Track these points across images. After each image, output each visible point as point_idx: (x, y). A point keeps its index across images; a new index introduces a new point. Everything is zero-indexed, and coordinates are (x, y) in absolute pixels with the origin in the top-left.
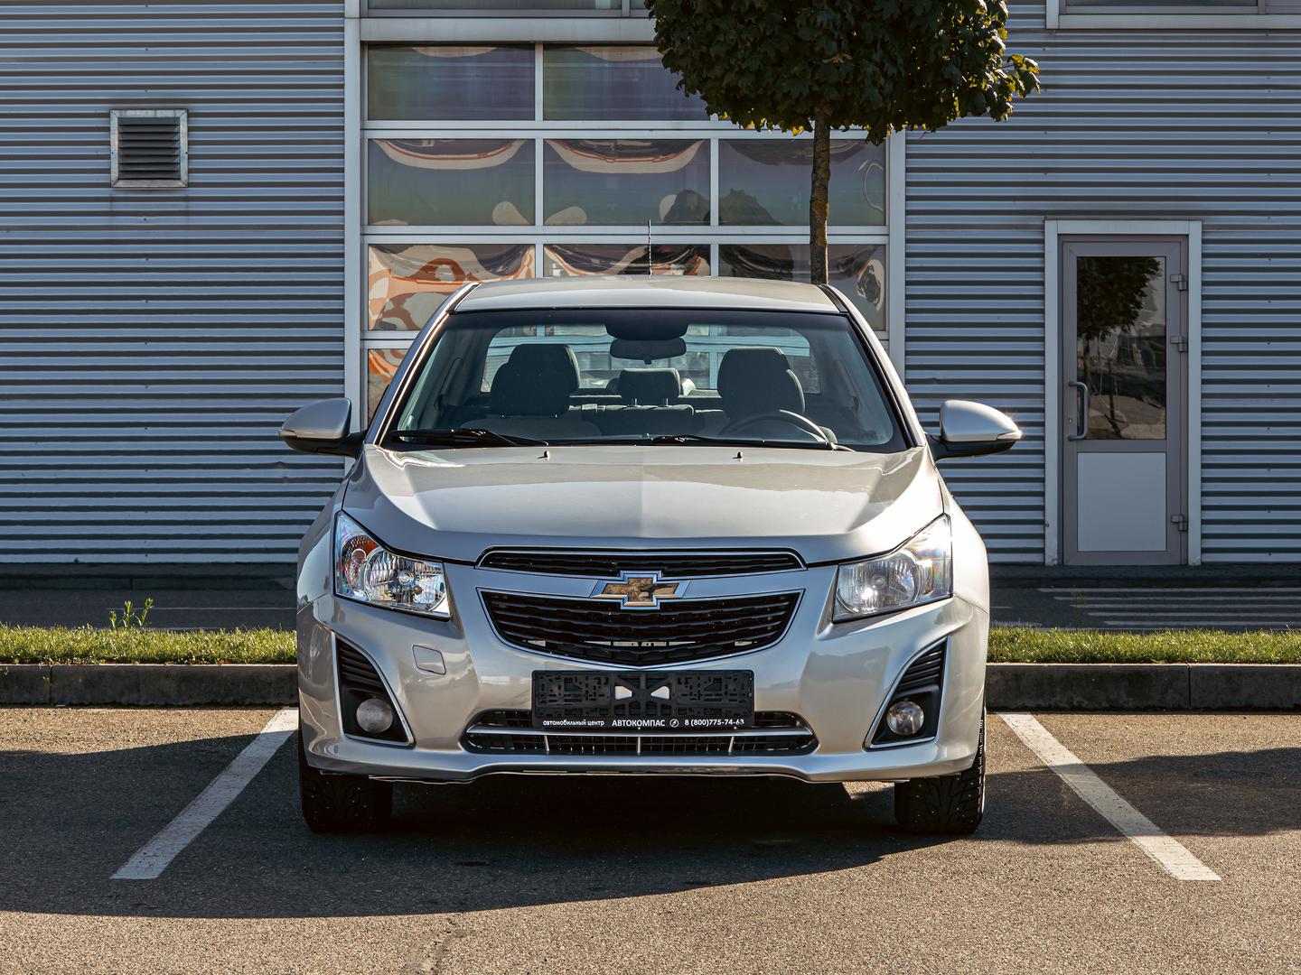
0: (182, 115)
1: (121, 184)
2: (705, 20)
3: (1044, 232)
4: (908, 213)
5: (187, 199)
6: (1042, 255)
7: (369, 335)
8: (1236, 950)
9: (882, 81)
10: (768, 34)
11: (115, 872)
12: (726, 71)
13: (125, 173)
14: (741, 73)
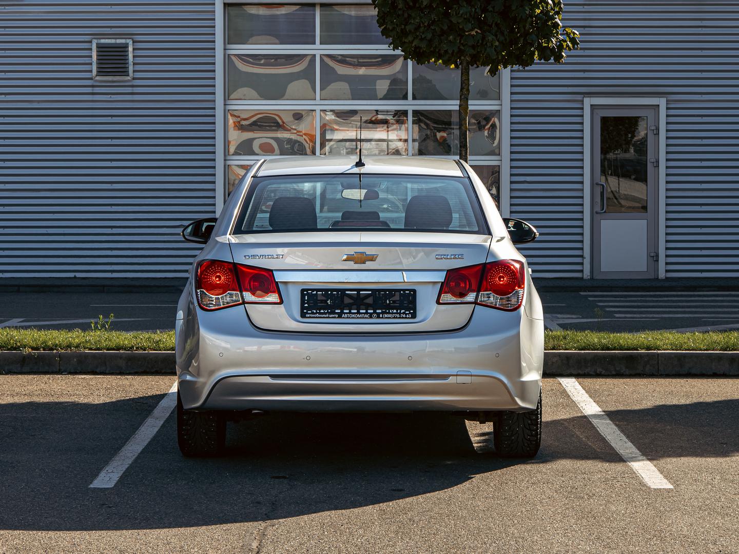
0: (130, 42)
1: (98, 78)
2: (403, 11)
3: (583, 104)
4: (512, 93)
5: (133, 86)
6: (582, 116)
7: (228, 158)
8: (681, 534)
10: (436, 19)
11: (91, 483)
12: (414, 38)
13: (100, 72)
14: (422, 39)
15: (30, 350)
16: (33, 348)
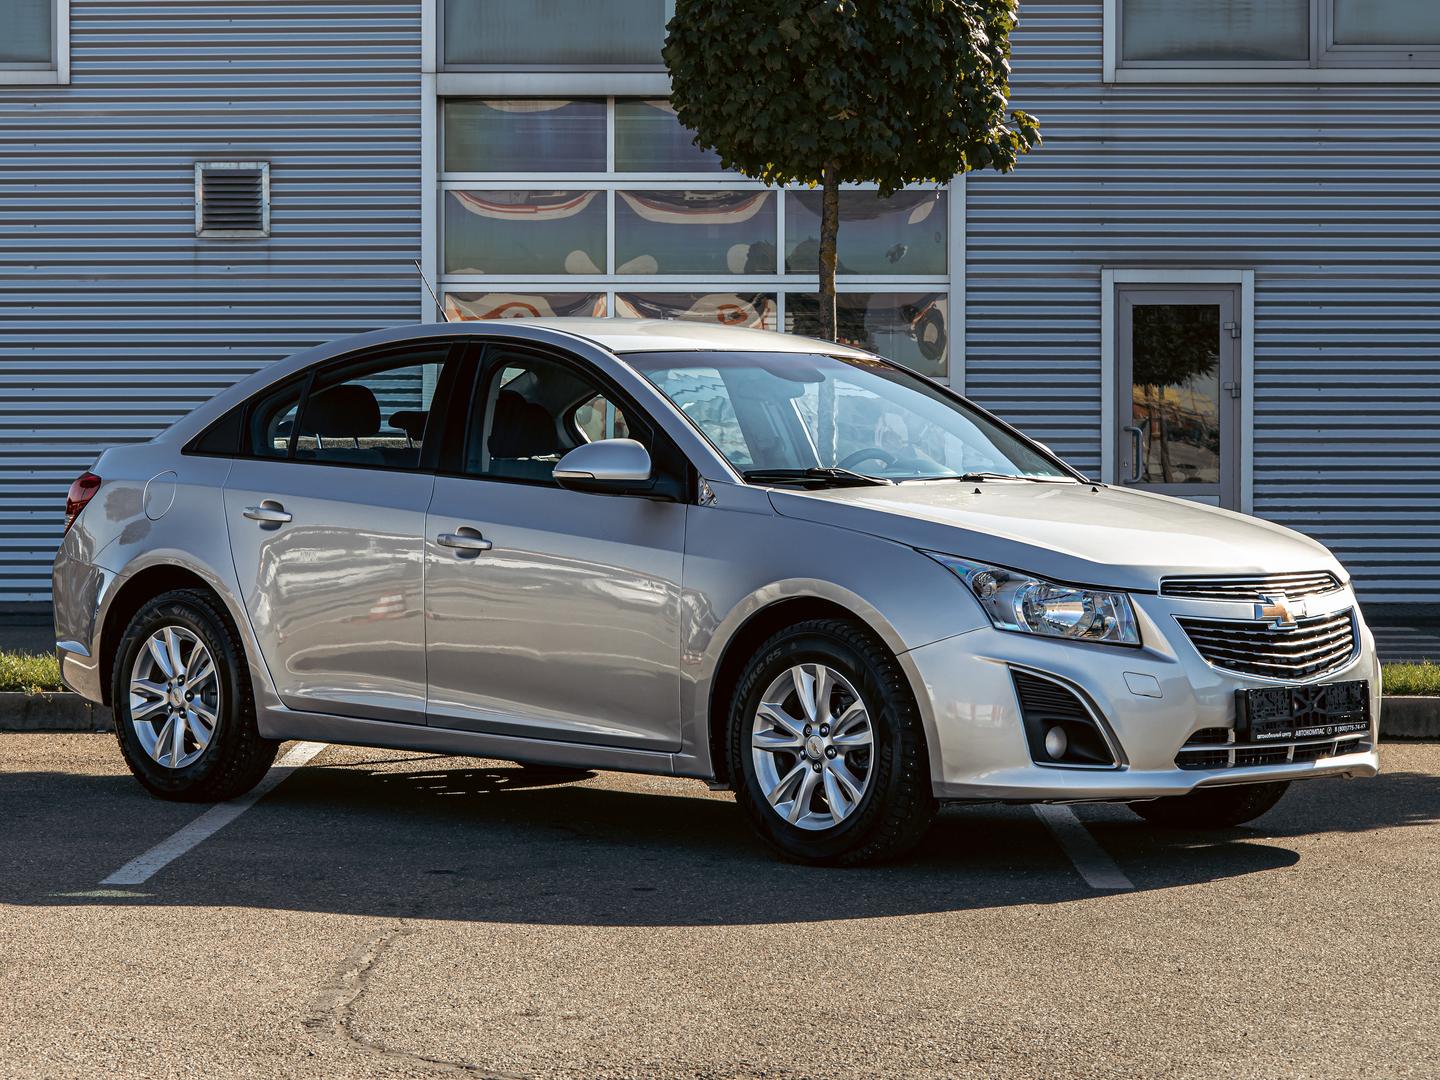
0: (265, 168)
1: (205, 234)
2: (720, 79)
3: (1100, 281)
4: (968, 262)
5: (269, 249)
6: (1099, 304)
8: (1120, 948)
9: (889, 133)
10: (777, 92)
11: (105, 878)
12: (738, 128)
13: (209, 224)
14: (752, 130)
15: (39, 689)
16: (45, 687)
